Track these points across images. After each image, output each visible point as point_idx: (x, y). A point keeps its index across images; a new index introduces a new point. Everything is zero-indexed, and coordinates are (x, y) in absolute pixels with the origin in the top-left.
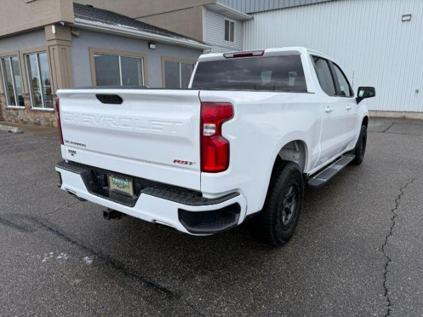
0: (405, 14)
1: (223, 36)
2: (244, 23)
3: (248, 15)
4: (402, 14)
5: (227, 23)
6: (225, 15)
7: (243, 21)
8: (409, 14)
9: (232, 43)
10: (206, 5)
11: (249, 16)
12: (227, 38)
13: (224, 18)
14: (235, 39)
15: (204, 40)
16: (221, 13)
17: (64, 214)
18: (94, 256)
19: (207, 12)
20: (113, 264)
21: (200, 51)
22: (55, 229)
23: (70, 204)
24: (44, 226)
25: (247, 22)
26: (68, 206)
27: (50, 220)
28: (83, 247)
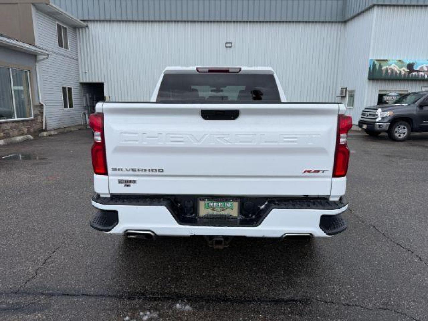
0: (228, 41)
1: (57, 42)
2: (77, 30)
3: (82, 22)
4: (226, 42)
5: (59, 27)
6: (57, 19)
7: (76, 28)
8: (230, 42)
9: (66, 49)
10: (36, 4)
11: (84, 24)
12: (61, 45)
13: (56, 21)
14: (69, 47)
15: (37, 44)
16: (53, 15)
17: (56, 274)
18: (180, 301)
19: (37, 12)
20: (212, 300)
21: (33, 56)
22: (77, 294)
23: (43, 261)
24: (52, 295)
25: (80, 30)
26: (44, 263)
27: (48, 285)
28: (150, 298)
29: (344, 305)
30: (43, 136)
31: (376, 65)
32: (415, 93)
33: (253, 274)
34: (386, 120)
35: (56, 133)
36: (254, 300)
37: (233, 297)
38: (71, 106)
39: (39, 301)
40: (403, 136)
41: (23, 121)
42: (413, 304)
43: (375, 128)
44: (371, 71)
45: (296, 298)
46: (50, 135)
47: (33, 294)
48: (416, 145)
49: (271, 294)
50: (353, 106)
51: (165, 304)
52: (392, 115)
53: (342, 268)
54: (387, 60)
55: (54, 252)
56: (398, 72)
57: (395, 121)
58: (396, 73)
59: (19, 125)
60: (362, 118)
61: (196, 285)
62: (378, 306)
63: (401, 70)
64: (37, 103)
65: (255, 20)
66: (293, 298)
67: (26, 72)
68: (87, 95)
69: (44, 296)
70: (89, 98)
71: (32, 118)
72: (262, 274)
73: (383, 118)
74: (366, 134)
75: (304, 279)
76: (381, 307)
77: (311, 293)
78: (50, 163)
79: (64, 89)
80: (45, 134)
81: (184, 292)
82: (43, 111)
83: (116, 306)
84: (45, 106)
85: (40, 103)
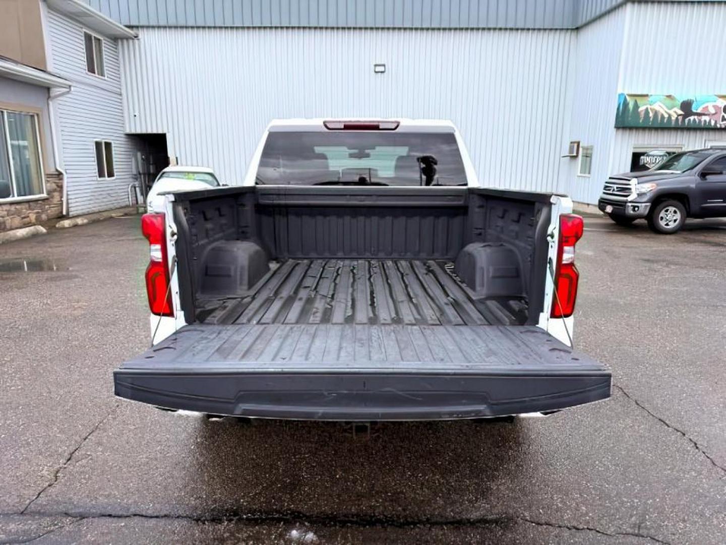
0: (378, 63)
1: (84, 64)
2: (119, 42)
3: (127, 30)
4: (374, 63)
5: (88, 38)
6: (84, 24)
7: (117, 39)
8: (383, 63)
9: (100, 77)
12: (91, 70)
13: (82, 28)
14: (106, 72)
15: (50, 68)
16: (76, 17)
17: (90, 478)
18: (298, 524)
19: (49, 12)
20: (352, 522)
21: (45, 89)
22: (125, 514)
23: (67, 455)
24: (83, 517)
25: (125, 41)
26: (69, 459)
27: (75, 499)
28: (247, 519)
29: (569, 529)
30: (64, 228)
31: (628, 104)
32: (695, 152)
33: (420, 475)
34: (645, 199)
35: (85, 221)
36: (420, 522)
37: (386, 517)
38: (111, 174)
39: (61, 527)
40: (672, 225)
41: (28, 202)
42: (682, 525)
43: (626, 212)
44: (620, 114)
45: (490, 517)
46: (76, 226)
47: (50, 515)
48: (694, 241)
49: (449, 510)
50: (589, 173)
51: (273, 530)
52: (655, 190)
53: (566, 463)
54: (647, 96)
55: (85, 439)
56: (666, 116)
57: (660, 200)
58: (663, 117)
59: (22, 209)
60: (604, 193)
61: (324, 495)
62: (624, 529)
63: (671, 112)
64: (52, 171)
65: (424, 26)
66: (485, 518)
67: (32, 116)
68: (139, 154)
69: (70, 518)
70: (142, 159)
71: (45, 195)
72: (434, 475)
73: (640, 195)
74: (611, 221)
75: (504, 484)
76: (629, 530)
77: (514, 508)
78: (76, 277)
79: (98, 145)
80: (66, 223)
81: (304, 508)
82: (62, 183)
83: (191, 535)
84: (65, 176)
85: (57, 170)
